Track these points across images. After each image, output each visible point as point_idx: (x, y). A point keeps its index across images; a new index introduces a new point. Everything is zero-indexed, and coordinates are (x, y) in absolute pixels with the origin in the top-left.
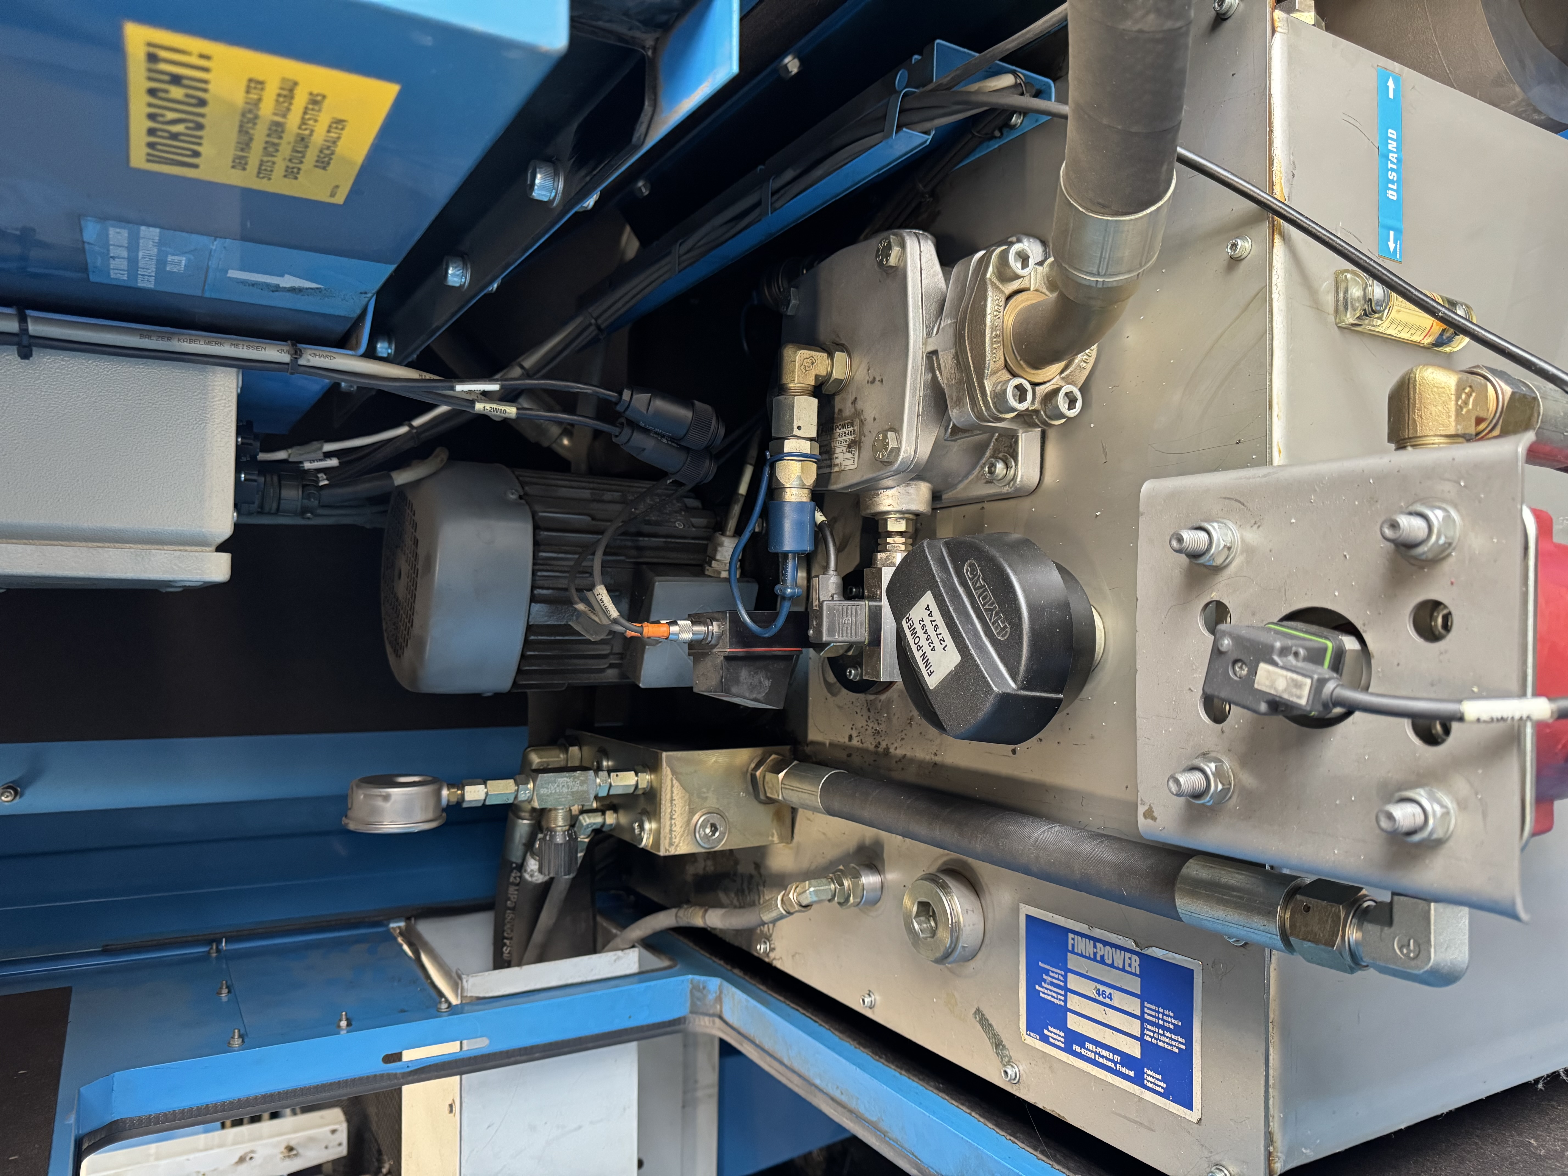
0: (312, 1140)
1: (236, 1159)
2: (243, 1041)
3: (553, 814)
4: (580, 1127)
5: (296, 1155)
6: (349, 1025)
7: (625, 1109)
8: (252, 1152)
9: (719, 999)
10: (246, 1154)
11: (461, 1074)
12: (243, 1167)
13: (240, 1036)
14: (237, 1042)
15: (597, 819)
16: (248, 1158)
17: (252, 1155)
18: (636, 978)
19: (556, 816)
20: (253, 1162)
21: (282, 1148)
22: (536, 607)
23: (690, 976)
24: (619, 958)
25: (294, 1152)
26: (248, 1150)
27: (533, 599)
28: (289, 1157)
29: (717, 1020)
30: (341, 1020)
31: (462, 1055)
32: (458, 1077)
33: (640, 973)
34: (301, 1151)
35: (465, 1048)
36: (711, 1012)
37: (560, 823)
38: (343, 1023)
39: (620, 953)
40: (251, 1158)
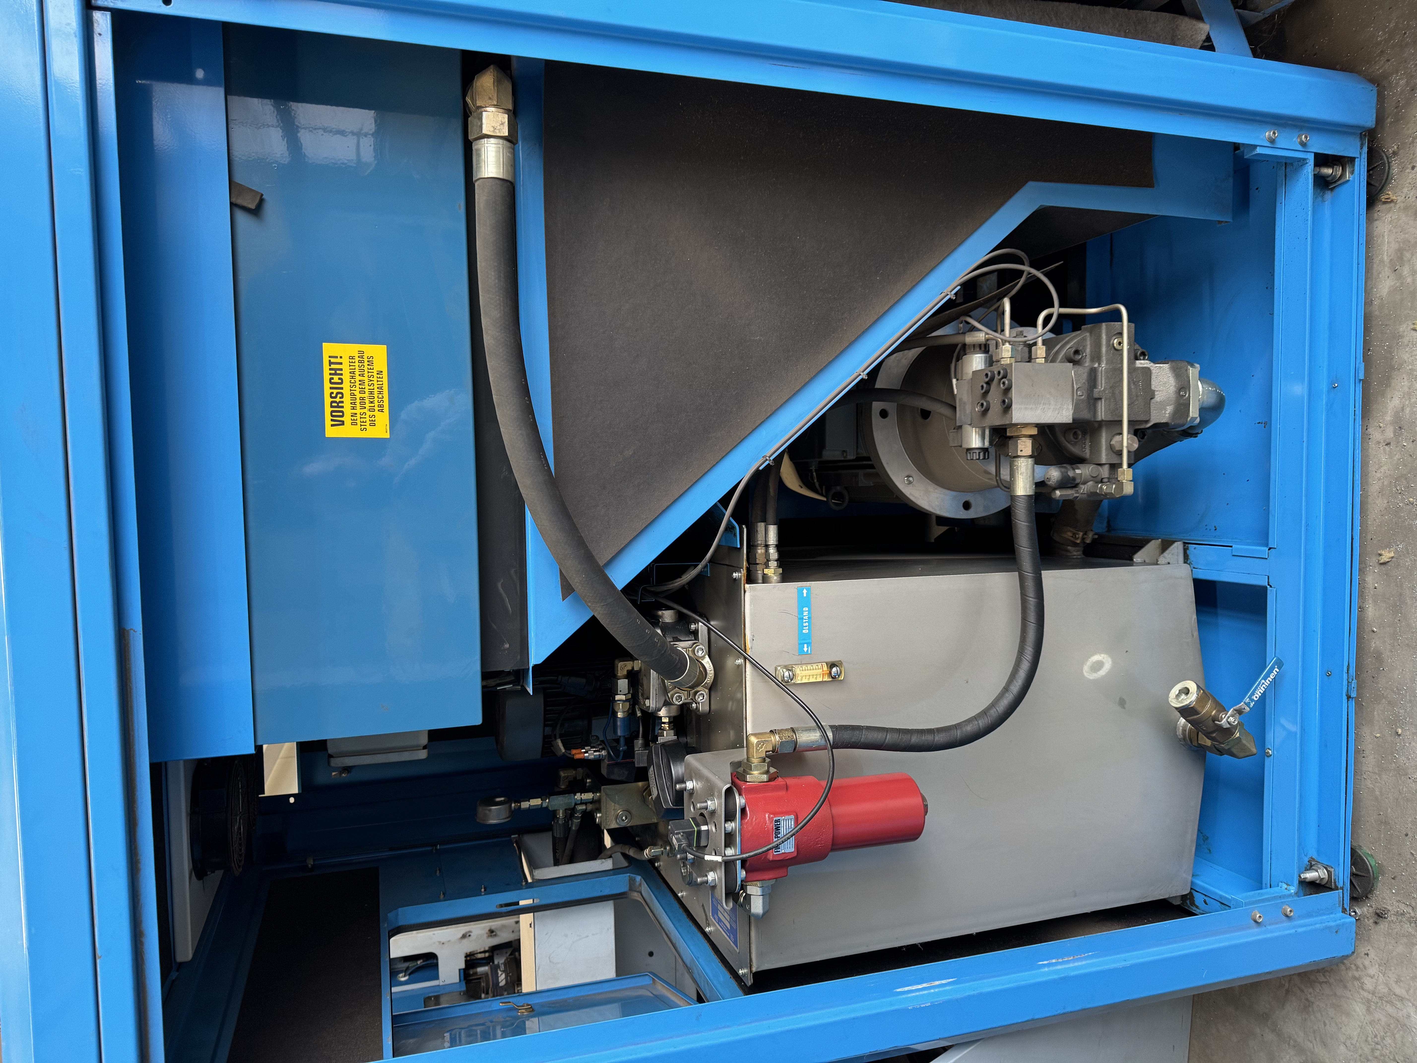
0: (503, 927)
1: (460, 935)
2: (444, 896)
3: (558, 811)
4: (587, 936)
5: (495, 935)
6: (485, 890)
7: (608, 929)
8: (470, 932)
9: (640, 885)
10: (466, 933)
11: (534, 912)
12: (465, 941)
13: (443, 894)
14: (442, 896)
15: (584, 807)
16: (468, 935)
17: (470, 934)
18: (611, 872)
19: (559, 812)
20: (471, 938)
21: (487, 930)
22: (547, 729)
23: (629, 874)
24: (603, 862)
25: (494, 933)
26: (467, 930)
27: (545, 725)
28: (491, 936)
29: (639, 894)
30: (482, 889)
31: (533, 905)
32: (532, 914)
33: (613, 869)
34: (498, 933)
35: (535, 902)
36: (638, 890)
37: (561, 815)
38: (483, 890)
39: (603, 860)
40: (470, 936)
